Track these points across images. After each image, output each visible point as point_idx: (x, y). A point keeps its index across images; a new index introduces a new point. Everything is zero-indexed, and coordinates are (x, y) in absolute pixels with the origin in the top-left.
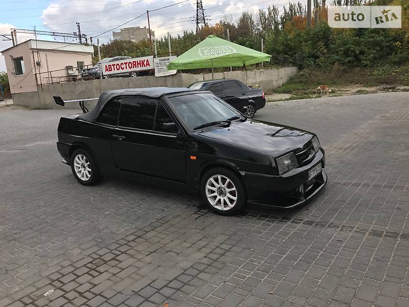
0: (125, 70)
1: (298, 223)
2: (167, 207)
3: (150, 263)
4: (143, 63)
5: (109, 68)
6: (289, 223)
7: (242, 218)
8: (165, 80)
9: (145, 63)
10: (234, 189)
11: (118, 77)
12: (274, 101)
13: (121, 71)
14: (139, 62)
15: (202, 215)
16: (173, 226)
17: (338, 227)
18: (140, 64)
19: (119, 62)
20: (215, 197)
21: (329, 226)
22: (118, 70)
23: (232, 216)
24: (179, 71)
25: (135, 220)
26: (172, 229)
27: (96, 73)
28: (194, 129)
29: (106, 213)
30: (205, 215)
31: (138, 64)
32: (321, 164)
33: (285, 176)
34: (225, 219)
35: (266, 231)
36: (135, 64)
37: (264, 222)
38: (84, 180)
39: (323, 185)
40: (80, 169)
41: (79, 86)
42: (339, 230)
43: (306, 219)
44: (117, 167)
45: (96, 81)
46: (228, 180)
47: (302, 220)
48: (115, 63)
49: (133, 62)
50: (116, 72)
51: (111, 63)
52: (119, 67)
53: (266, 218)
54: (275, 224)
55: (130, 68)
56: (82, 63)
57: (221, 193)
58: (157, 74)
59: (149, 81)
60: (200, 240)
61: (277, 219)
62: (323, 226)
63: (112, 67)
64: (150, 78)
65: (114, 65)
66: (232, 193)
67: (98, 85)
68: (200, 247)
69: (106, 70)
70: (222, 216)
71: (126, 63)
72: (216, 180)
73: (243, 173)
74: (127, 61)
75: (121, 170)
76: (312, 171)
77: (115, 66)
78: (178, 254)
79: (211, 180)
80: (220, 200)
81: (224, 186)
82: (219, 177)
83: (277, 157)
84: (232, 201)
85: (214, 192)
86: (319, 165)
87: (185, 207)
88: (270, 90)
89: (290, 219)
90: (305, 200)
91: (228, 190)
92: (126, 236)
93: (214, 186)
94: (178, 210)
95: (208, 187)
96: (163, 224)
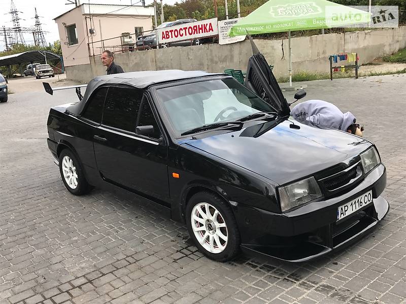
0: (184, 38)
1: (309, 288)
2: (150, 237)
4: (205, 28)
5: (166, 35)
6: (296, 285)
7: (237, 267)
8: (231, 49)
9: (208, 28)
10: (224, 225)
11: (176, 45)
12: (378, 75)
13: (179, 38)
14: (200, 27)
15: (187, 256)
16: (140, 268)
18: (202, 29)
19: (178, 27)
20: (204, 232)
21: (353, 301)
22: (176, 37)
23: (224, 262)
24: (247, 37)
25: (100, 254)
26: (137, 274)
27: (152, 42)
28: (182, 135)
29: (74, 239)
30: (191, 256)
31: (199, 29)
32: (371, 192)
33: (290, 215)
34: (213, 265)
36: (196, 29)
37: (262, 278)
38: (72, 188)
39: (375, 223)
40: (69, 174)
41: (133, 57)
43: (324, 283)
44: (102, 176)
45: (151, 51)
46: (217, 212)
47: (317, 284)
48: (174, 28)
49: (194, 27)
50: (174, 39)
51: (169, 29)
52: (178, 33)
53: (268, 271)
54: (275, 284)
55: (190, 34)
56: (141, 28)
57: (210, 227)
58: (221, 42)
59: (211, 51)
62: (344, 299)
63: (170, 34)
64: (213, 46)
65: (171, 31)
66: (222, 230)
67: (154, 57)
69: (163, 38)
70: (211, 261)
71: (185, 29)
72: (204, 209)
73: (234, 204)
74: (187, 25)
75: (107, 180)
77: (173, 33)
79: (198, 207)
80: (208, 237)
81: (213, 218)
82: (207, 205)
83: (280, 186)
84: (222, 242)
85: (201, 225)
86: (367, 194)
87: (172, 238)
88: (380, 58)
89: (301, 278)
90: (330, 249)
91: (218, 225)
92: (76, 278)
93: (200, 217)
94: (161, 244)
95: (194, 217)
96: (130, 264)
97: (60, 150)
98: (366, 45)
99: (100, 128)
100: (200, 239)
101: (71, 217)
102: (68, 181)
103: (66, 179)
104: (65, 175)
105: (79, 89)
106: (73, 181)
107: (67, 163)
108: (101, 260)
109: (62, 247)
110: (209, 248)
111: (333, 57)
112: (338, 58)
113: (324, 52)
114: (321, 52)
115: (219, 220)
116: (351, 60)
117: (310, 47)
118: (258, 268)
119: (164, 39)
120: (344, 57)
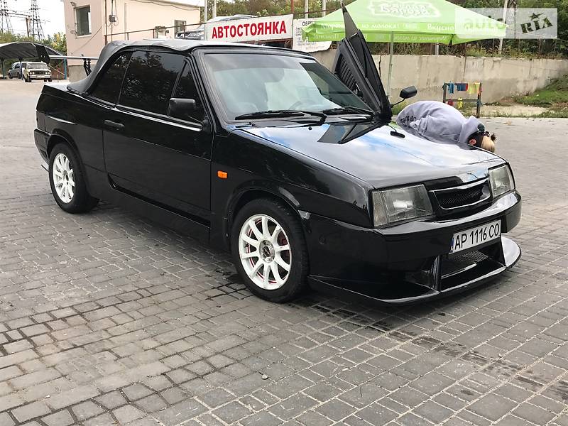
0: (244, 38)
1: (402, 339)
2: (174, 269)
3: (53, 367)
4: (275, 28)
5: (218, 33)
6: (385, 335)
7: (300, 311)
9: (279, 27)
10: (287, 247)
12: (507, 117)
13: (237, 38)
14: (268, 25)
15: (227, 293)
16: (157, 304)
17: (485, 361)
18: (270, 28)
19: (236, 23)
20: (255, 259)
21: (466, 357)
22: (233, 36)
23: (282, 302)
24: (333, 46)
25: (99, 283)
28: (236, 119)
30: (235, 294)
31: (267, 28)
32: (499, 222)
34: (265, 306)
35: (326, 343)
36: (261, 28)
37: (335, 325)
38: (65, 202)
40: (61, 181)
42: (482, 368)
43: (425, 335)
44: (111, 181)
46: (278, 227)
47: (415, 335)
48: (230, 24)
49: (259, 24)
50: (229, 41)
51: (223, 25)
52: (235, 31)
53: (345, 317)
54: (353, 332)
55: (253, 34)
56: (183, 21)
57: (267, 253)
58: (296, 47)
60: (183, 339)
61: (364, 322)
62: (453, 354)
63: (224, 31)
65: (226, 28)
66: (284, 255)
68: (171, 353)
70: (262, 301)
71: (247, 26)
72: (259, 226)
73: (305, 215)
74: (250, 22)
75: (119, 188)
76: (468, 232)
77: (229, 30)
78: (119, 357)
79: (251, 223)
80: (263, 267)
81: (272, 239)
82: (264, 219)
83: (375, 189)
84: (282, 273)
85: (253, 249)
86: (494, 224)
87: (207, 273)
88: (510, 97)
89: (392, 328)
90: (437, 292)
91: (278, 248)
92: (59, 309)
93: (254, 237)
94: (190, 278)
95: (244, 237)
96: (143, 297)
97: (51, 144)
98: (492, 78)
99: (115, 109)
100: (250, 270)
101: (59, 238)
102: (59, 192)
103: (57, 189)
104: (56, 183)
105: (90, 63)
106: (66, 192)
107: (62, 164)
108: (99, 290)
109: (41, 271)
110: (262, 283)
111: (449, 85)
112: (455, 87)
113: (435, 80)
114: (432, 79)
115: (281, 241)
116: (471, 92)
117: (418, 71)
118: (330, 313)
119: (215, 37)
120: (463, 87)
